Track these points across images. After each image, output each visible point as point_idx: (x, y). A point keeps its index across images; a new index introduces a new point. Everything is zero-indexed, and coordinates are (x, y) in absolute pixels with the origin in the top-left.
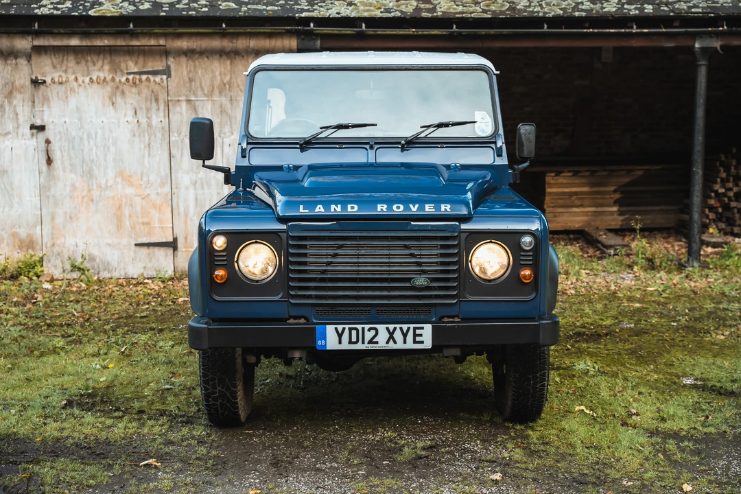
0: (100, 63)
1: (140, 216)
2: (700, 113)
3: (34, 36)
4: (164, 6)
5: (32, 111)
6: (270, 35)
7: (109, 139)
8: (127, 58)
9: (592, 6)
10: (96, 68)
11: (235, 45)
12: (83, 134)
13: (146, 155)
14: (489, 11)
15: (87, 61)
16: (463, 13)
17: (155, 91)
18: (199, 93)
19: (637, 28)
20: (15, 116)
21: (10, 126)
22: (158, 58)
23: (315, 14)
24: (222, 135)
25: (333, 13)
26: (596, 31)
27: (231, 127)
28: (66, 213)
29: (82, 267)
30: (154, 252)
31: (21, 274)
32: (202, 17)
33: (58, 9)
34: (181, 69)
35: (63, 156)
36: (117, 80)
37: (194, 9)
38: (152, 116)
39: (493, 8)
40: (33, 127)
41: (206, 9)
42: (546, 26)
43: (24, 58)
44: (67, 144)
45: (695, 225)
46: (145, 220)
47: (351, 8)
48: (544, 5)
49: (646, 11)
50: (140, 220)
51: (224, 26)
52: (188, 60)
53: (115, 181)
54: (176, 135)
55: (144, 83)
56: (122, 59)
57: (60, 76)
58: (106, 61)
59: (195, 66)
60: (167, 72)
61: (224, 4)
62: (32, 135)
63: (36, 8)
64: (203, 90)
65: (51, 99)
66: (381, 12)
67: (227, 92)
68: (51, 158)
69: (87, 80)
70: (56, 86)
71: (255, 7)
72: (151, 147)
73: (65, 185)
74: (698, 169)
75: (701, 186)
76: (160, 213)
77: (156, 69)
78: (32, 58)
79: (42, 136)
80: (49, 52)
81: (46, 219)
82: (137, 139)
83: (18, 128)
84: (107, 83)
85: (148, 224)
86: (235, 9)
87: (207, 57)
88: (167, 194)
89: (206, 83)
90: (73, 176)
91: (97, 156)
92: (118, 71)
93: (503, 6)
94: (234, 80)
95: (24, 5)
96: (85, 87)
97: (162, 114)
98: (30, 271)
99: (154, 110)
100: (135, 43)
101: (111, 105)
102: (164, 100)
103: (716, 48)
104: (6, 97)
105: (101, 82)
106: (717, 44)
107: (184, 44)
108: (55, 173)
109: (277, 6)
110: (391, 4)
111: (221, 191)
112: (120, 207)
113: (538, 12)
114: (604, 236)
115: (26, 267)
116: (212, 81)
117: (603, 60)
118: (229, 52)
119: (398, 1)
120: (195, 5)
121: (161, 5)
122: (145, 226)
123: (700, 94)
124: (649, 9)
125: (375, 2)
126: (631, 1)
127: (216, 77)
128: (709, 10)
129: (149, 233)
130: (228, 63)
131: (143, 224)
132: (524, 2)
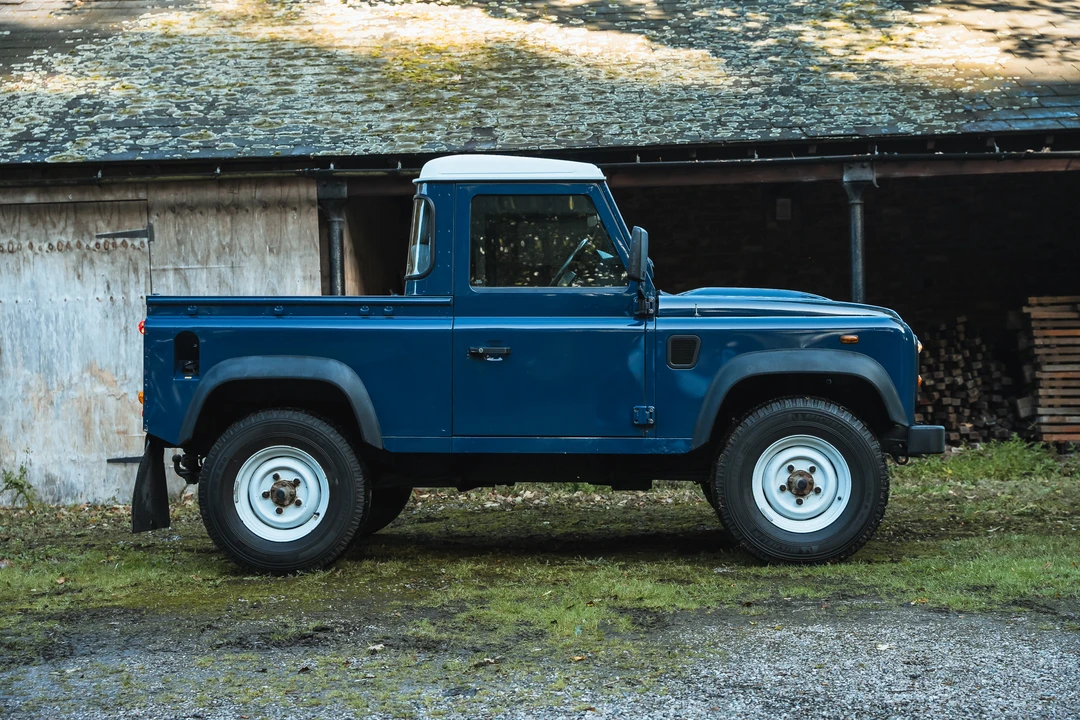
0: (62, 224)
1: (113, 421)
2: (858, 267)
4: (144, 149)
6: (281, 181)
7: (73, 322)
8: (97, 217)
9: (702, 132)
10: (56, 231)
11: (236, 196)
12: (40, 317)
13: (123, 342)
14: (564, 141)
15: (45, 223)
16: (530, 145)
17: (133, 258)
18: (191, 259)
19: (759, 157)
22: (136, 215)
23: (337, 152)
25: (360, 150)
26: (703, 162)
28: (17, 421)
29: (20, 482)
30: (132, 469)
32: (189, 160)
33: (6, 157)
34: (166, 230)
35: (13, 346)
36: (84, 245)
37: (182, 151)
38: (129, 291)
39: (571, 139)
41: (198, 151)
42: (638, 158)
44: (18, 330)
46: (121, 428)
47: (384, 144)
48: (639, 133)
49: (771, 135)
50: (115, 428)
51: (218, 171)
52: (176, 218)
53: (81, 377)
55: (120, 249)
56: (90, 218)
57: (11, 242)
58: (70, 222)
59: (185, 225)
60: (149, 233)
61: (221, 144)
64: (195, 255)
66: (423, 147)
67: (227, 257)
69: (45, 246)
70: (5, 254)
71: (261, 146)
72: (129, 331)
73: (16, 384)
77: (134, 229)
82: (110, 322)
84: (71, 249)
85: (125, 432)
86: (234, 149)
87: (201, 213)
89: (200, 246)
90: (26, 372)
91: (58, 345)
92: (85, 233)
93: (585, 135)
94: (236, 241)
96: (42, 256)
97: (142, 288)
99: (132, 283)
100: (108, 197)
101: (76, 278)
102: (146, 268)
103: (871, 181)
105: (64, 248)
106: (869, 175)
107: (170, 197)
108: (3, 369)
109: (290, 145)
112: (88, 411)
113: (628, 141)
116: (208, 244)
117: (778, 218)
118: (228, 206)
119: (449, 134)
120: (185, 146)
121: (139, 149)
122: (121, 436)
123: (856, 243)
124: (776, 133)
125: (419, 136)
126: (755, 124)
127: (212, 238)
128: (854, 131)
129: (126, 445)
130: (228, 219)
131: (118, 433)
132: (615, 129)
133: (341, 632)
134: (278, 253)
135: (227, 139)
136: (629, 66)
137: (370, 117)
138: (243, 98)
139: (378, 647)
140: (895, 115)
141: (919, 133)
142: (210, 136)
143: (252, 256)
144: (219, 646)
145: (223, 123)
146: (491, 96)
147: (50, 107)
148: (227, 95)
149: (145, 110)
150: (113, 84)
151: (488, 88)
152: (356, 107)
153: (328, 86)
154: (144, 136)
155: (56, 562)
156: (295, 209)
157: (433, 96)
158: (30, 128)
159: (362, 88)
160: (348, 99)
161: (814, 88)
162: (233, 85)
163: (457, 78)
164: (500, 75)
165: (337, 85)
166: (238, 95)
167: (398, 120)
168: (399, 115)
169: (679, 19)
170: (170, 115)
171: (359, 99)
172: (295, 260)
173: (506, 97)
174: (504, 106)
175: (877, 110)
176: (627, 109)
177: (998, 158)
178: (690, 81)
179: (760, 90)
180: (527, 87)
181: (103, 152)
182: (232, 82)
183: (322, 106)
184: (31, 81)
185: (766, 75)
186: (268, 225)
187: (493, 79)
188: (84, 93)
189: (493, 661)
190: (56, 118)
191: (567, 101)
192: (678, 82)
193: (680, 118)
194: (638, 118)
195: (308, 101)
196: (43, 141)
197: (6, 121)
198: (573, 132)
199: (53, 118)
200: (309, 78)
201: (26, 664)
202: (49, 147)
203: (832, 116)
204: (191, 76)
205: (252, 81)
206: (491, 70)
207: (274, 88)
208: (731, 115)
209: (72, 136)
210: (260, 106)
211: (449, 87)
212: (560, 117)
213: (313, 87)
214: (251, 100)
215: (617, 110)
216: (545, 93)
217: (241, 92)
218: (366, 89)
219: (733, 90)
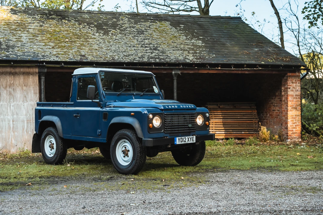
6: (29, 67)
9: (139, 59)
11: (15, 70)
14: (106, 60)
16: (97, 60)
19: (154, 66)
23: (45, 60)
24: (10, 102)
25: (52, 59)
26: (141, 67)
27: (14, 100)
32: (4, 60)
41: (5, 57)
42: (125, 65)
47: (57, 58)
48: (124, 59)
51: (12, 63)
61: (11, 56)
64: (3, 86)
66: (69, 60)
67: (12, 87)
71: (23, 57)
86: (16, 57)
87: (5, 74)
89: (4, 84)
93: (110, 58)
94: (15, 83)
103: (179, 74)
106: (179, 72)
109: (31, 57)
110: (72, 57)
111: (9, 123)
113: (122, 61)
116: (7, 83)
118: (13, 73)
119: (74, 56)
123: (175, 88)
124: (158, 60)
125: (65, 56)
126: (152, 58)
127: (8, 82)
128: (176, 61)
130: (13, 76)
132: (117, 57)
134: (27, 86)
135: (12, 54)
137: (49, 50)
140: (184, 58)
141: (191, 62)
142: (6, 53)
143: (19, 87)
145: (7, 49)
146: (79, 46)
148: (3, 41)
151: (77, 44)
152: (43, 47)
153: (32, 40)
156: (32, 74)
157: (63, 45)
160: (40, 44)
161: (161, 49)
162: (3, 38)
163: (67, 40)
164: (79, 40)
165: (35, 40)
166: (7, 41)
167: (58, 51)
168: (57, 50)
169: (119, 27)
171: (43, 45)
172: (32, 88)
173: (84, 46)
174: (84, 49)
175: (179, 56)
176: (117, 52)
177: (209, 69)
178: (130, 45)
179: (148, 48)
180: (88, 44)
183: (33, 46)
185: (148, 44)
186: (24, 78)
187: (78, 41)
191: (101, 48)
192: (127, 45)
193: (132, 55)
194: (122, 55)
195: (28, 44)
198: (107, 57)
203: (169, 57)
205: (8, 37)
206: (76, 38)
207: (16, 40)
208: (145, 55)
210: (15, 45)
211: (67, 43)
212: (101, 53)
213: (27, 40)
214: (11, 43)
215: (115, 52)
216: (93, 46)
217: (7, 40)
218: (43, 41)
219: (142, 48)
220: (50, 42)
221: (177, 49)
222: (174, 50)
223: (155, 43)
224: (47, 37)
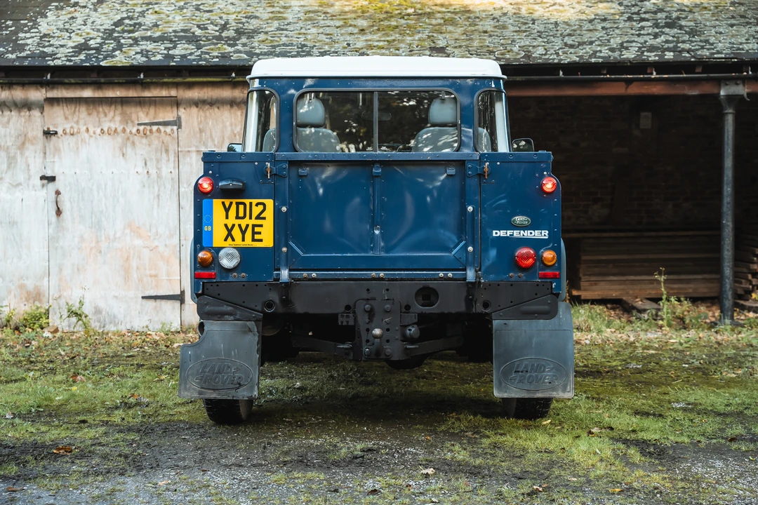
0: (111, 114)
1: (147, 268)
2: (728, 163)
3: (48, 89)
4: (176, 57)
5: (43, 162)
7: (118, 190)
8: (139, 109)
9: (610, 53)
10: (106, 119)
12: (93, 185)
13: (156, 207)
14: (503, 58)
15: (98, 113)
17: (165, 141)
18: (210, 143)
19: (657, 74)
20: (27, 168)
21: (21, 177)
22: (169, 108)
26: (613, 77)
28: (73, 265)
29: (79, 312)
30: (161, 304)
31: (26, 327)
32: (211, 66)
33: (71, 61)
34: (191, 119)
35: (72, 208)
36: (128, 131)
37: (205, 60)
38: (162, 167)
39: (508, 56)
40: (43, 178)
41: (218, 60)
42: (561, 73)
43: (38, 109)
44: (76, 195)
45: (727, 280)
46: (153, 272)
48: (561, 53)
49: (666, 57)
50: (148, 272)
51: (234, 75)
52: (199, 111)
53: (124, 232)
54: (185, 186)
55: (156, 134)
56: (133, 110)
57: (72, 127)
58: (117, 112)
59: (206, 117)
60: (177, 123)
61: (235, 55)
62: (43, 186)
63: (50, 60)
64: (213, 140)
65: (62, 150)
68: (61, 209)
69: (98, 131)
70: (67, 137)
71: (266, 57)
72: (160, 198)
73: (74, 237)
74: (728, 221)
75: (731, 239)
76: (168, 265)
77: (166, 119)
78: (45, 109)
79: (51, 187)
80: (61, 103)
81: (54, 271)
82: (146, 191)
83: (29, 179)
85: (156, 276)
86: (246, 59)
87: (218, 108)
88: (175, 246)
89: (217, 133)
90: (82, 227)
91: (106, 208)
92: (129, 122)
93: (518, 54)
95: (39, 57)
96: (96, 138)
97: (172, 165)
98: (35, 323)
99: (164, 161)
100: (147, 94)
101: (121, 156)
102: (175, 151)
103: (742, 96)
104: (19, 148)
105: (112, 133)
106: (742, 90)
107: (195, 94)
108: (64, 224)
110: (403, 54)
112: (128, 259)
113: (554, 59)
114: (640, 303)
115: (31, 319)
116: (223, 132)
117: (641, 127)
118: (240, 103)
119: (411, 51)
120: (207, 56)
121: (173, 57)
122: (153, 278)
123: (728, 144)
124: (669, 56)
125: (387, 52)
126: (652, 49)
127: (226, 128)
128: (732, 55)
129: (156, 286)
130: (239, 113)
131: (151, 276)
132: (541, 50)
133: (387, 454)
135: (240, 52)
136: (543, 5)
137: (348, 38)
138: (248, 22)
139: (430, 471)
142: (225, 49)
144: (285, 463)
145: (235, 39)
146: (440, 24)
147: (101, 25)
148: (235, 19)
149: (174, 29)
150: (148, 10)
151: (436, 19)
152: (335, 31)
153: (313, 15)
154: (175, 47)
155: (118, 378)
157: (394, 23)
158: (87, 40)
159: (338, 17)
160: (329, 24)
161: (692, 23)
162: (239, 12)
164: (444, 9)
165: (319, 14)
166: (244, 20)
167: (370, 40)
168: (369, 37)
170: (193, 33)
171: (337, 25)
173: (451, 25)
174: (450, 32)
175: (746, 40)
176: (548, 36)
178: (593, 17)
179: (649, 24)
180: (466, 19)
181: (145, 59)
182: (238, 10)
183: (309, 29)
184: (84, 7)
185: (652, 13)
187: (439, 12)
188: (126, 16)
189: (541, 489)
190: (106, 33)
191: (498, 29)
192: (584, 17)
193: (591, 43)
194: (558, 43)
195: (298, 25)
196: (98, 50)
197: (68, 34)
198: (509, 52)
199: (104, 33)
200: (297, 9)
201: (122, 474)
202: (102, 55)
203: (712, 44)
204: (206, 5)
205: (253, 10)
206: (436, 5)
207: (271, 15)
208: (631, 42)
209: (120, 47)
210: (262, 28)
211: (406, 17)
212: (496, 40)
213: (301, 15)
214: (254, 24)
215: (540, 36)
216: (481, 23)
217: (246, 17)
218: (342, 17)
219: (628, 24)
220: (359, 17)
221: (743, 20)
222: (732, 26)
223: (673, 9)
224: (356, 5)
